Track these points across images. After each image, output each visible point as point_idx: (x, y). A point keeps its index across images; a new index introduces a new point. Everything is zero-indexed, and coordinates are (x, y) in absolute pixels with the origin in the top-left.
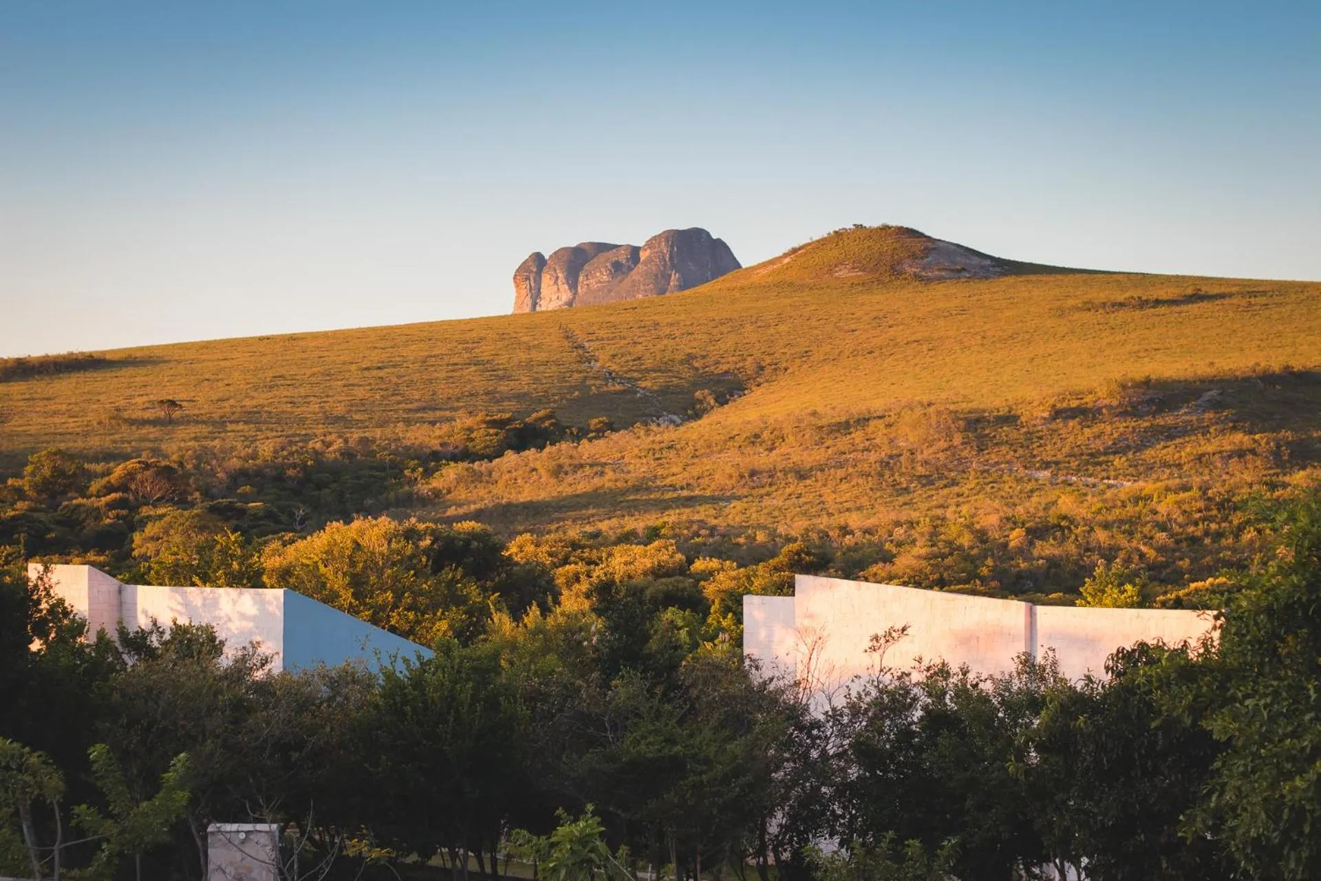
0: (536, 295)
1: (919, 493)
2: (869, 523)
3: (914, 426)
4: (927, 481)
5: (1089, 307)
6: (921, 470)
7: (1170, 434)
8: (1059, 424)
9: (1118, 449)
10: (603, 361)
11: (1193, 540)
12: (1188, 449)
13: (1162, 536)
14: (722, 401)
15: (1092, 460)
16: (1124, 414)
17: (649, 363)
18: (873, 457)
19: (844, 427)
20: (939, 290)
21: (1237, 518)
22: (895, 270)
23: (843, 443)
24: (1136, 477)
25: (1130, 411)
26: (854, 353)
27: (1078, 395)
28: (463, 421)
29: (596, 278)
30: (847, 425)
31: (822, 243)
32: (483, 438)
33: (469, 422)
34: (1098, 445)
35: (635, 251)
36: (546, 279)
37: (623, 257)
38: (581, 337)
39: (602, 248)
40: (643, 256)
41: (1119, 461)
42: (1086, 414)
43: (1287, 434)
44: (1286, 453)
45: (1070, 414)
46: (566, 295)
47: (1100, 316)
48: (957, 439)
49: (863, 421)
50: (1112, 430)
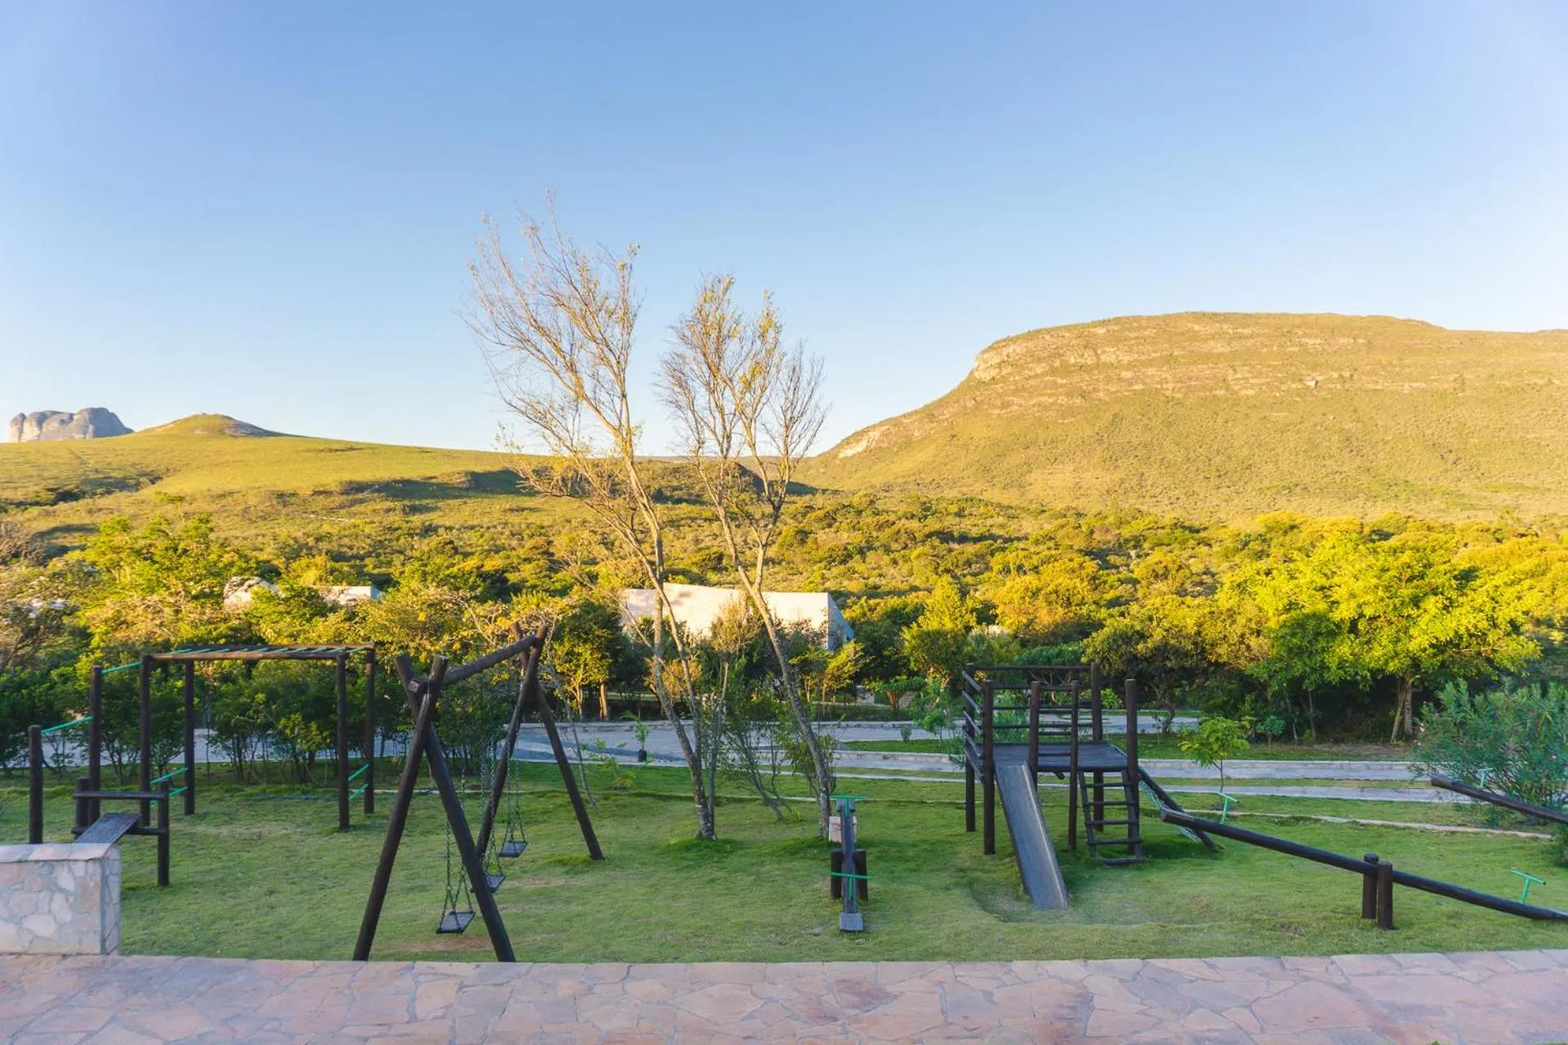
0: (21, 431)
1: (261, 523)
2: (245, 534)
3: (255, 496)
4: (264, 518)
5: (308, 451)
6: (261, 514)
7: (362, 501)
8: (316, 497)
9: (341, 507)
10: (92, 464)
11: (380, 541)
12: (370, 507)
13: (368, 541)
14: (153, 482)
15: (331, 511)
16: (342, 494)
17: (115, 466)
18: (239, 508)
19: (223, 496)
20: (241, 440)
21: (396, 534)
22: (221, 432)
23: (224, 502)
24: (351, 517)
25: (346, 492)
26: (210, 465)
27: (322, 485)
28: (32, 488)
29: (52, 425)
30: (224, 495)
31: (187, 420)
32: (45, 496)
33: (37, 488)
34: (332, 505)
35: (71, 416)
36: (26, 425)
37: (65, 418)
38: (80, 454)
39: (54, 413)
40: (75, 417)
41: (343, 512)
42: (327, 493)
43: (407, 502)
44: (407, 510)
45: (321, 493)
46: (36, 431)
47: (314, 454)
48: (274, 502)
49: (231, 493)
50: (338, 500)
